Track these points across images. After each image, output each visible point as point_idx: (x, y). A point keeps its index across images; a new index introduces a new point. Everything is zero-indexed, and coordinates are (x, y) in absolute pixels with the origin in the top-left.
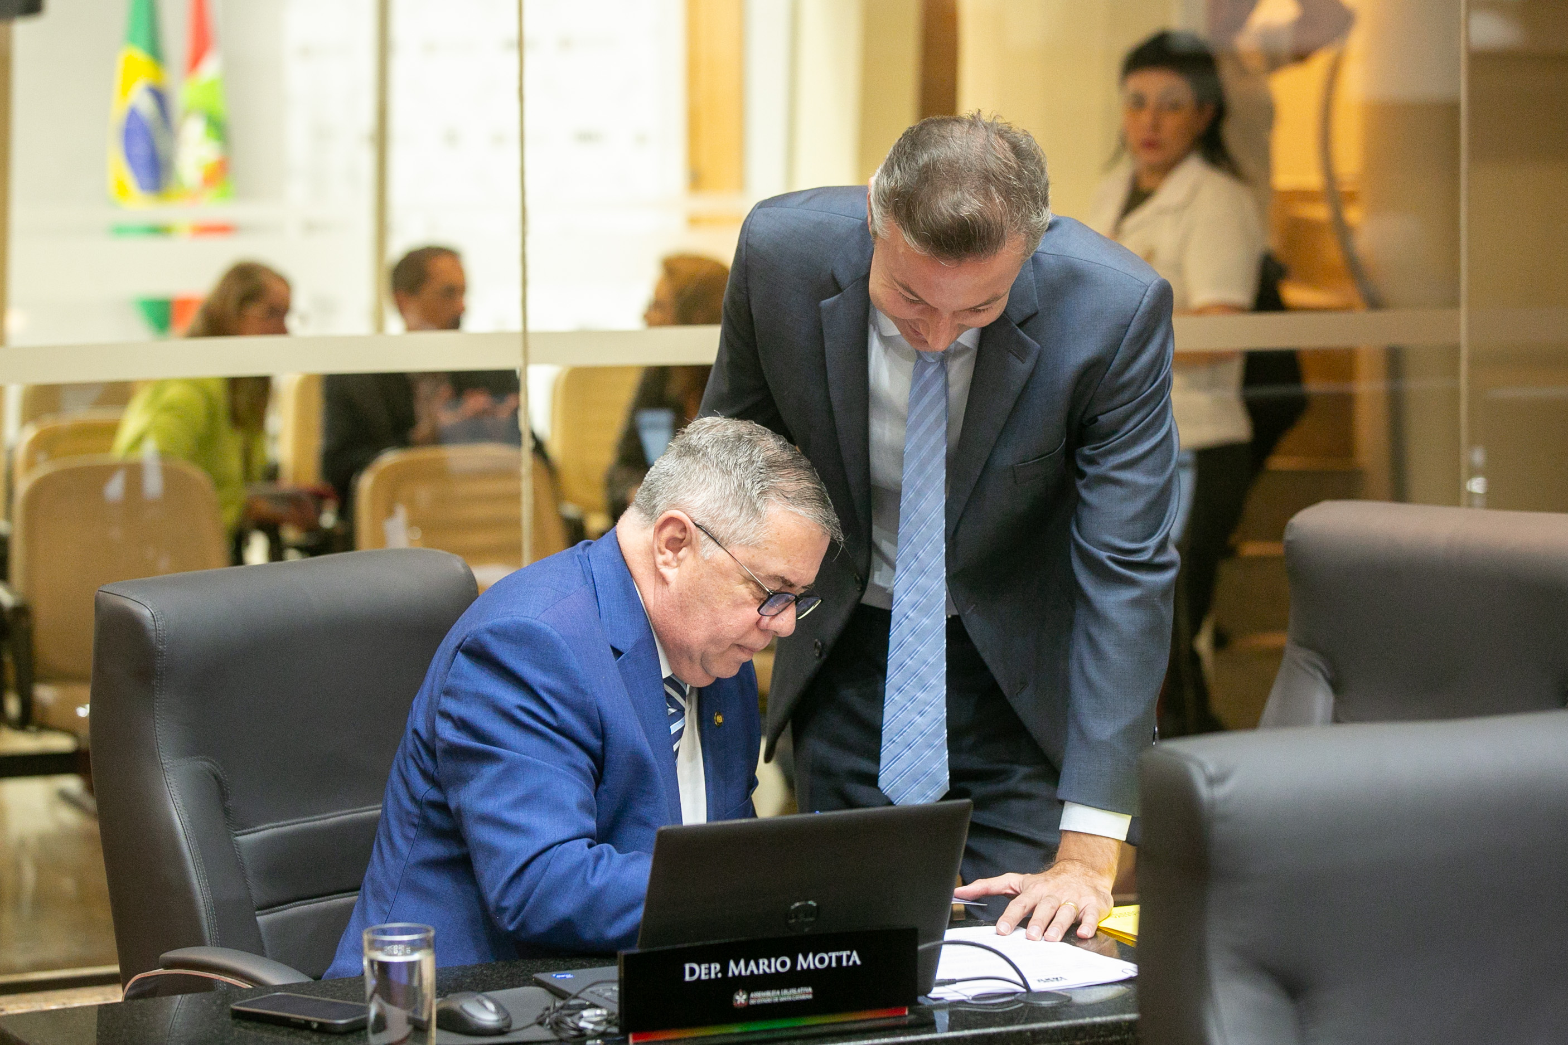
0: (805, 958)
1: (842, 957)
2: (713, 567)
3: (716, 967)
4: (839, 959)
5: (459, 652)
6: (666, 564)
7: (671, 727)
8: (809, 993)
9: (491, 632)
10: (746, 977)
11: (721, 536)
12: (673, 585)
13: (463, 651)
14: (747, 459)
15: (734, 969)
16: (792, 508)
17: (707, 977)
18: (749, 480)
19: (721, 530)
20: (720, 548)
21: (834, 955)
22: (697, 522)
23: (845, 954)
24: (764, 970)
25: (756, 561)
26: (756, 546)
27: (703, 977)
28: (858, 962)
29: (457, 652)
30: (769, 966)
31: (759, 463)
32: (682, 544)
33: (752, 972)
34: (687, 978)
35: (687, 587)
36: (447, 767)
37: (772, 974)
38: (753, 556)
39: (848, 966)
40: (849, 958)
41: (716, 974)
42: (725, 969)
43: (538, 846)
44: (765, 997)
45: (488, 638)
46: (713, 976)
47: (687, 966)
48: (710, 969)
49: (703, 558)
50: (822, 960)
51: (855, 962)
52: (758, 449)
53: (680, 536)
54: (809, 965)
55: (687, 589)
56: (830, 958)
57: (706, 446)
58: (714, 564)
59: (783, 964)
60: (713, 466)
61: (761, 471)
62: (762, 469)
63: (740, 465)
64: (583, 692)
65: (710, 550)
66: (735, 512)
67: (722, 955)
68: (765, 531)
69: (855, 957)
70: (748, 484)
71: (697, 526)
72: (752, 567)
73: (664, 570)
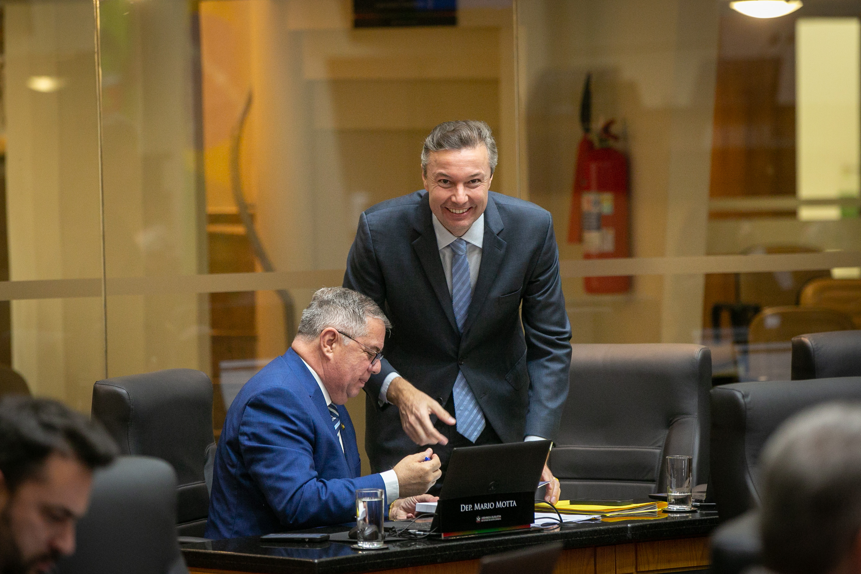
0: (499, 503)
1: (510, 502)
2: (350, 348)
3: (471, 506)
4: (510, 503)
5: (247, 406)
6: (328, 351)
7: (335, 426)
8: (499, 518)
9: (263, 394)
10: (480, 510)
11: (351, 334)
12: (332, 361)
13: (249, 406)
14: (352, 301)
15: (477, 507)
16: (376, 317)
17: (468, 510)
18: (357, 309)
19: (350, 332)
20: (351, 340)
21: (508, 502)
22: (339, 331)
23: (511, 502)
24: (486, 507)
25: (366, 342)
26: (366, 336)
27: (467, 510)
28: (516, 505)
29: (246, 406)
30: (487, 506)
31: (357, 301)
32: (333, 342)
33: (482, 508)
34: (462, 511)
35: (340, 359)
36: (247, 457)
37: (488, 509)
38: (365, 340)
39: (512, 507)
40: (513, 503)
41: (471, 509)
42: (473, 507)
43: (298, 485)
44: (486, 519)
45: (262, 397)
46: (470, 510)
47: (462, 506)
48: (468, 507)
49: (345, 345)
50: (504, 504)
51: (514, 505)
52: (354, 296)
53: (332, 338)
54: (500, 506)
55: (339, 360)
56: (507, 503)
57: (333, 299)
58: (350, 347)
59: (492, 505)
60: (340, 306)
61: (360, 304)
62: (360, 303)
63: (351, 303)
64: (306, 414)
65: (348, 342)
66: (354, 323)
67: (472, 501)
68: (368, 329)
69: (515, 503)
70: (357, 310)
71: (339, 332)
72: (365, 345)
73: (327, 354)
